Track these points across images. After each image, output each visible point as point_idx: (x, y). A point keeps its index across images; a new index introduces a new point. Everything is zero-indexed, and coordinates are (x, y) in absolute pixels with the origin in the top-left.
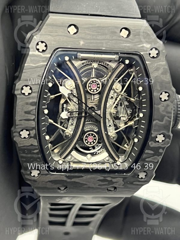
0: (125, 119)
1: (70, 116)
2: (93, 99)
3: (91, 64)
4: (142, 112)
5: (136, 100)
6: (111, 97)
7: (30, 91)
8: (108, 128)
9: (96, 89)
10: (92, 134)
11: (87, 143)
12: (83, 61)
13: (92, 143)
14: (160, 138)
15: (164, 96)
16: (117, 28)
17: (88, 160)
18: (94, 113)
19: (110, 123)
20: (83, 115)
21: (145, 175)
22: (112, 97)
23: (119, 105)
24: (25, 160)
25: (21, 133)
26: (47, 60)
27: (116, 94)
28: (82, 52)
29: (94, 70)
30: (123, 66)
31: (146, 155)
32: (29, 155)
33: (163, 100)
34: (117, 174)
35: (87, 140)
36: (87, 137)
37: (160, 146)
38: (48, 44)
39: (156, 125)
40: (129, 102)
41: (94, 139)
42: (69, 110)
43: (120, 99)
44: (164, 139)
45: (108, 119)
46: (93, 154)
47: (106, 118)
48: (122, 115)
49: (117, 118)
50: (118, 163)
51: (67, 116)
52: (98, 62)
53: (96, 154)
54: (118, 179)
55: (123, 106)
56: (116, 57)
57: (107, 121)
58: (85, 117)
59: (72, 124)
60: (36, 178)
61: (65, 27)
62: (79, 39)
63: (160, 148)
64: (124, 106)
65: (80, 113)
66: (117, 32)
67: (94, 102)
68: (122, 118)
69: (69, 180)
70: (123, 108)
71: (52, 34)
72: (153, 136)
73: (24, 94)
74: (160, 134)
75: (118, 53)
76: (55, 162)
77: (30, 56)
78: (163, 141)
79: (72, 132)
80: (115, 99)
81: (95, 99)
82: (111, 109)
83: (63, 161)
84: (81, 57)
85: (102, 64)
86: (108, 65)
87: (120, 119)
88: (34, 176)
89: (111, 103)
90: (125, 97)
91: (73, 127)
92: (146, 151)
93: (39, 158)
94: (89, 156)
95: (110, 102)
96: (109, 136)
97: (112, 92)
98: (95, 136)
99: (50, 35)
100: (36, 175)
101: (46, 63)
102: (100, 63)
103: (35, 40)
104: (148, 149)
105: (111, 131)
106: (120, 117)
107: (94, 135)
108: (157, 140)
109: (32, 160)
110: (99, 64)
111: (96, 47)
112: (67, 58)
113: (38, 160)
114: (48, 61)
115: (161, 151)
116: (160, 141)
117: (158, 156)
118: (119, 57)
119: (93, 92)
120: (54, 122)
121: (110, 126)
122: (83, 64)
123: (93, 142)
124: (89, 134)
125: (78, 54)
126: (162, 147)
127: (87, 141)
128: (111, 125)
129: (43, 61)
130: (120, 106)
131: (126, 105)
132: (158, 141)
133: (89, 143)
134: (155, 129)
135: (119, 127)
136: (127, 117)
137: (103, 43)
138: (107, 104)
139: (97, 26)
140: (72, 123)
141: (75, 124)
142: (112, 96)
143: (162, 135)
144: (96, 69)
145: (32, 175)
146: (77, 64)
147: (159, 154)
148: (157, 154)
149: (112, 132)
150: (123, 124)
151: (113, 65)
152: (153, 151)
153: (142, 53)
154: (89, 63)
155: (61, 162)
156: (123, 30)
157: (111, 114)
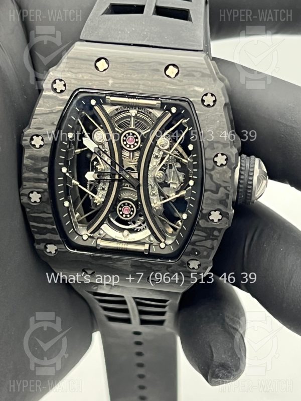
0: (175, 187)
1: (97, 178)
2: (131, 157)
3: (128, 111)
4: (193, 179)
5: (189, 162)
6: (154, 156)
7: (42, 143)
8: (151, 197)
9: (133, 145)
10: (129, 204)
11: (122, 215)
12: (117, 107)
13: (128, 216)
14: (215, 216)
15: (221, 160)
16: (161, 64)
17: (123, 238)
18: (128, 176)
19: (154, 191)
20: (117, 177)
21: (198, 264)
22: (157, 157)
23: (168, 167)
24: (36, 230)
25: (31, 195)
26: (63, 103)
27: (161, 153)
28: (112, 95)
29: (132, 118)
30: (170, 115)
31: (196, 238)
32: (42, 225)
33: (219, 164)
34: (159, 260)
35: (121, 211)
36: (122, 207)
37: (214, 226)
38: (67, 83)
39: (208, 198)
40: (182, 163)
41: (132, 211)
42: (98, 170)
43: (168, 158)
44: (220, 217)
45: (151, 185)
46: (132, 231)
47: (148, 183)
48: (171, 181)
49: (164, 184)
50: (162, 245)
51: (94, 177)
52: (137, 109)
53: (137, 231)
54: (159, 266)
55: (173, 168)
56: (157, 103)
57: (150, 187)
58: (119, 181)
59: (103, 189)
60: (53, 255)
61: (92, 61)
62: (108, 78)
63: (214, 229)
64: (175, 168)
65: (113, 175)
66: (160, 69)
67: (133, 161)
68: (171, 185)
69: (94, 262)
70: (174, 171)
71: (72, 70)
72: (204, 212)
73: (34, 146)
74: (215, 211)
75: (158, 98)
76: (77, 236)
77: (44, 97)
78: (219, 220)
79: (103, 200)
80: (160, 159)
81: (135, 158)
82: (155, 172)
83: (88, 236)
84: (111, 101)
85: (143, 111)
86: (150, 113)
87: (169, 187)
88: (50, 252)
89: (155, 164)
90: (175, 157)
91: (105, 193)
92: (196, 232)
93: (53, 229)
94: (126, 232)
95: (154, 162)
96: (151, 207)
97: (156, 149)
98: (132, 207)
99: (71, 72)
100: (54, 252)
101: (63, 108)
102: (140, 110)
103: (51, 78)
104: (198, 230)
105: (155, 202)
106: (170, 184)
107: (130, 206)
108: (211, 218)
109: (45, 231)
110: (138, 111)
111: (129, 89)
112: (93, 102)
113: (53, 232)
114: (65, 106)
115: (216, 233)
116: (216, 220)
117: (213, 240)
118: (161, 102)
119: (130, 147)
120: (80, 184)
121: (154, 195)
122: (117, 110)
123: (130, 214)
124: (124, 204)
125: (107, 97)
126: (218, 229)
127: (121, 213)
128: (156, 194)
129: (60, 105)
130: (170, 168)
131: (177, 168)
132: (213, 220)
133: (124, 216)
134: (207, 202)
135: (167, 197)
136: (178, 185)
137: (139, 84)
138: (150, 165)
139: (134, 61)
140: (104, 187)
141: (106, 189)
142: (157, 154)
143: (218, 213)
144: (135, 117)
145: (48, 250)
146: (109, 109)
147: (214, 238)
148: (211, 237)
149: (157, 203)
150: (174, 194)
151: (158, 114)
152: (206, 233)
153: (191, 99)
154: (126, 109)
155: (85, 237)
156: (171, 67)
157: (155, 179)
